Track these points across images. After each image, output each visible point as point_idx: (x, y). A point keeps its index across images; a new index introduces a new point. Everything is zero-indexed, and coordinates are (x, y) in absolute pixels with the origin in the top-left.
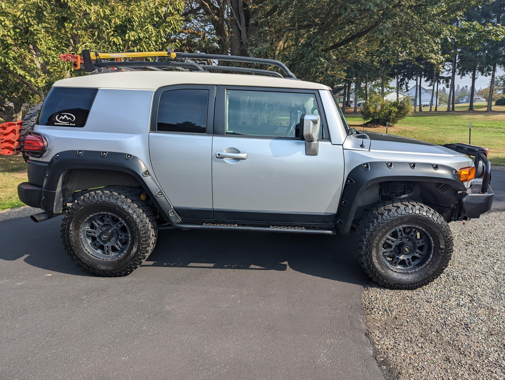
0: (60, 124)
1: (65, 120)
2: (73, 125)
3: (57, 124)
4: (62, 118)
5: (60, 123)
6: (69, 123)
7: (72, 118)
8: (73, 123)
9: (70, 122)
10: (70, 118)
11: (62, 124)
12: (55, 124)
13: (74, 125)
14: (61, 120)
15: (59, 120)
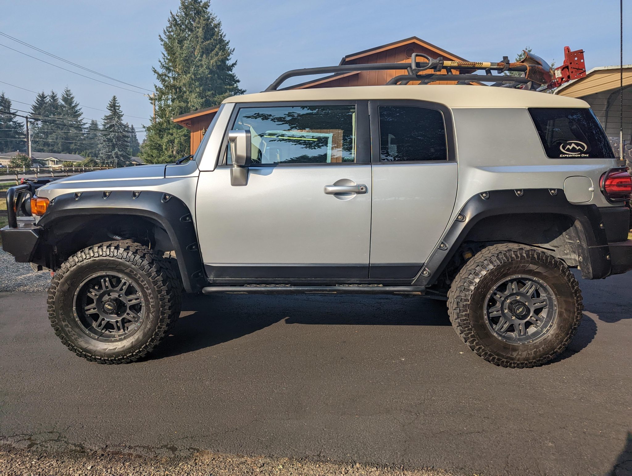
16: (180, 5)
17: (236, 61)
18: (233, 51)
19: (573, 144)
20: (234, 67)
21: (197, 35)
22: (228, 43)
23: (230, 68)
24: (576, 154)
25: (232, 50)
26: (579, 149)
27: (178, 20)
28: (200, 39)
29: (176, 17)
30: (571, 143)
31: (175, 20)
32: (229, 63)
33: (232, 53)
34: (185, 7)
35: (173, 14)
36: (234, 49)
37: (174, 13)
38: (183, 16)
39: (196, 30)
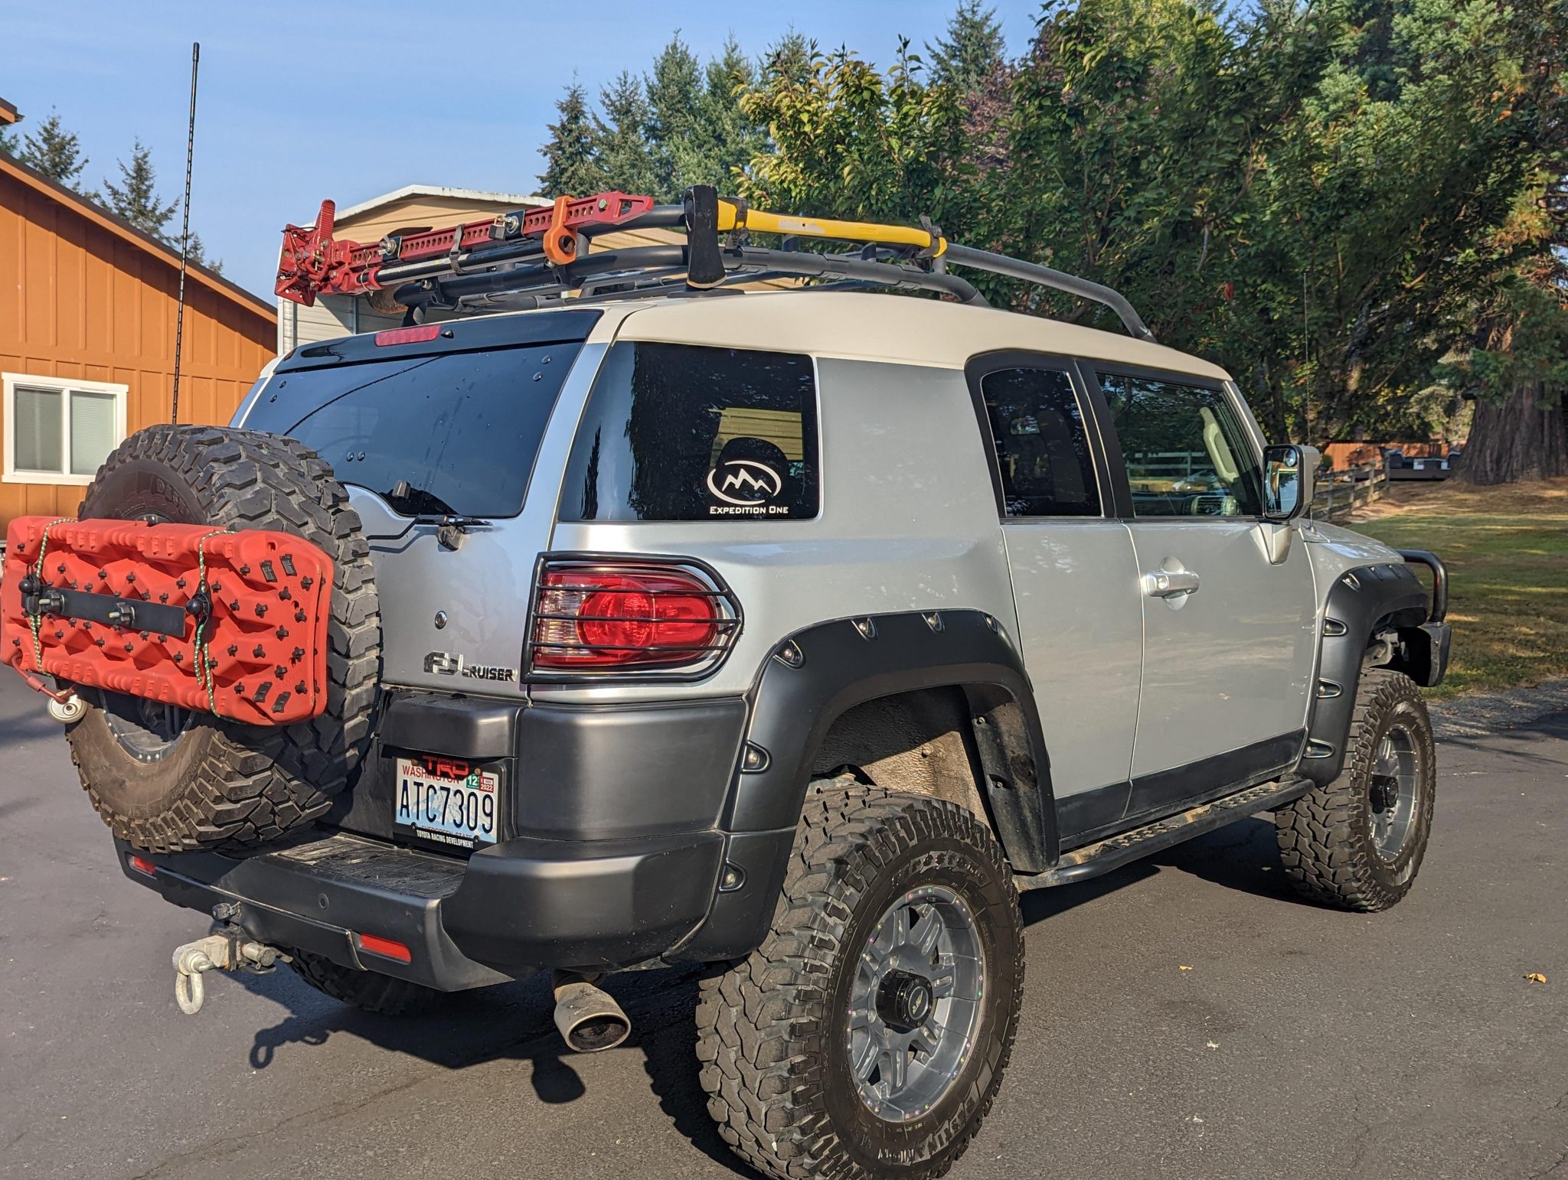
0: (731, 511)
1: (745, 491)
2: (779, 510)
3: (720, 511)
4: (731, 485)
5: (729, 505)
6: (766, 505)
7: (771, 482)
8: (778, 501)
9: (769, 500)
10: (761, 483)
11: (739, 511)
12: (712, 510)
13: (785, 510)
14: (731, 491)
15: (725, 493)
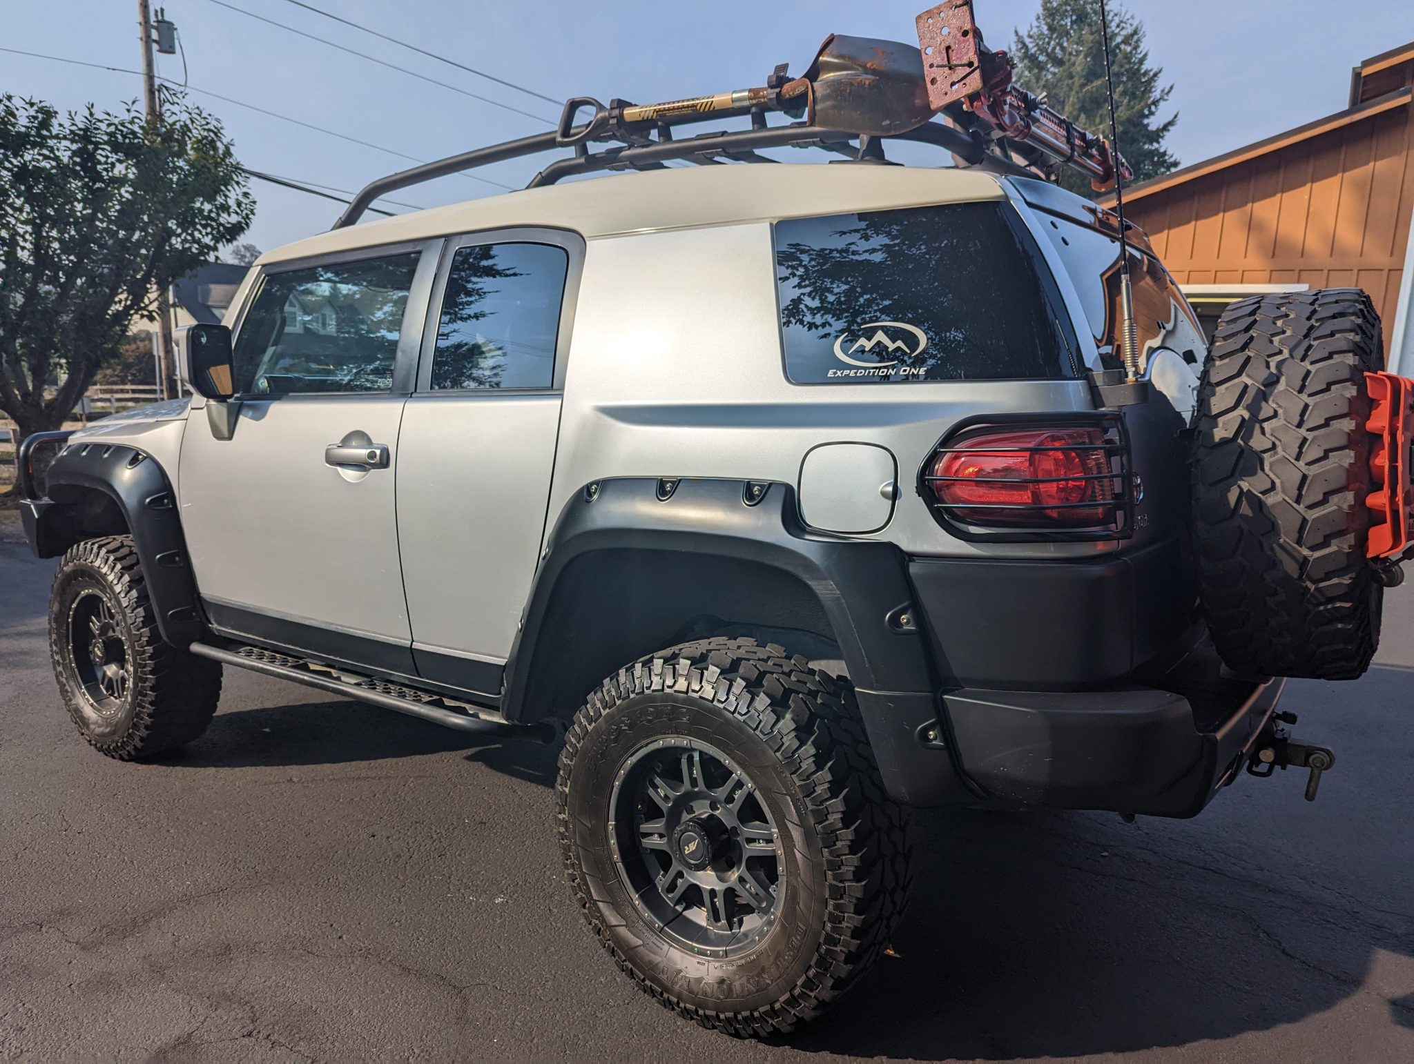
16: (1040, 10)
17: (1176, 116)
18: (1169, 92)
19: (880, 332)
20: (1168, 130)
21: (1071, 73)
22: (1155, 75)
23: (1156, 136)
24: (880, 368)
25: (1166, 91)
26: (898, 349)
27: (1030, 46)
28: (1076, 79)
29: (1027, 41)
30: (873, 331)
31: (1024, 45)
32: (1154, 123)
33: (1166, 97)
34: (1051, 13)
35: (1020, 34)
36: (1171, 88)
37: (1023, 32)
38: (1044, 34)
39: (1069, 60)
